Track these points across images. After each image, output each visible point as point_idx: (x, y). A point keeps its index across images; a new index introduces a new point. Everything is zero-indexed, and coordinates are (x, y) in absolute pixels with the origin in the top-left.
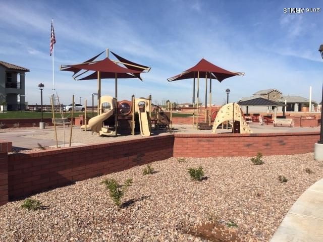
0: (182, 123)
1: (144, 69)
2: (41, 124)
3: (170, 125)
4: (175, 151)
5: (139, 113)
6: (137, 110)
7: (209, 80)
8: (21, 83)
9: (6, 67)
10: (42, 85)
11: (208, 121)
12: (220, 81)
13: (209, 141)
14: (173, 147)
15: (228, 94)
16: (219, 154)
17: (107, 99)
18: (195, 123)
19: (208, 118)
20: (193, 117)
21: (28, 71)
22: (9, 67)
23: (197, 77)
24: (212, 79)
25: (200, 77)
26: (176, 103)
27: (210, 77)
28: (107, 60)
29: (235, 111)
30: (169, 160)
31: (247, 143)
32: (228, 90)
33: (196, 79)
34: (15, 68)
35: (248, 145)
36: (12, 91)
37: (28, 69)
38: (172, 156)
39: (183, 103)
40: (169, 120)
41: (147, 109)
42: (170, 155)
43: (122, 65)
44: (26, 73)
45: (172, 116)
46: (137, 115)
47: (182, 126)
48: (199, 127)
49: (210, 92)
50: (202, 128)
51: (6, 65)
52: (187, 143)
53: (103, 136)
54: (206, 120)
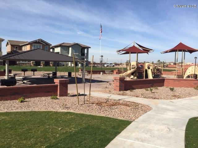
0: (168, 74)
1: (150, 51)
2: (101, 73)
3: (162, 75)
4: (165, 84)
5: (147, 69)
6: (146, 68)
7: (184, 52)
8: (87, 53)
9: (82, 46)
10: (102, 56)
11: (182, 74)
12: (191, 53)
13: (178, 81)
14: (164, 83)
15: (196, 60)
16: (182, 86)
17: (134, 63)
18: (175, 75)
19: (182, 72)
20: (174, 71)
21: (90, 48)
22: (83, 46)
23: (177, 51)
24: (185, 52)
25: (179, 51)
26: (165, 62)
27: (184, 51)
28: (134, 46)
29: (196, 70)
30: (163, 87)
31: (195, 83)
32: (196, 58)
33: (176, 52)
34: (85, 46)
35: (195, 84)
36: (83, 57)
37: (90, 47)
38: (163, 86)
39: (169, 62)
40: (161, 73)
41: (151, 68)
42: (163, 85)
43: (140, 48)
44: (89, 49)
45: (163, 71)
46: (146, 71)
47: (168, 76)
48: (177, 77)
49: (184, 59)
50: (179, 77)
51: (81, 45)
52: (170, 82)
53: (132, 79)
54: (181, 73)
